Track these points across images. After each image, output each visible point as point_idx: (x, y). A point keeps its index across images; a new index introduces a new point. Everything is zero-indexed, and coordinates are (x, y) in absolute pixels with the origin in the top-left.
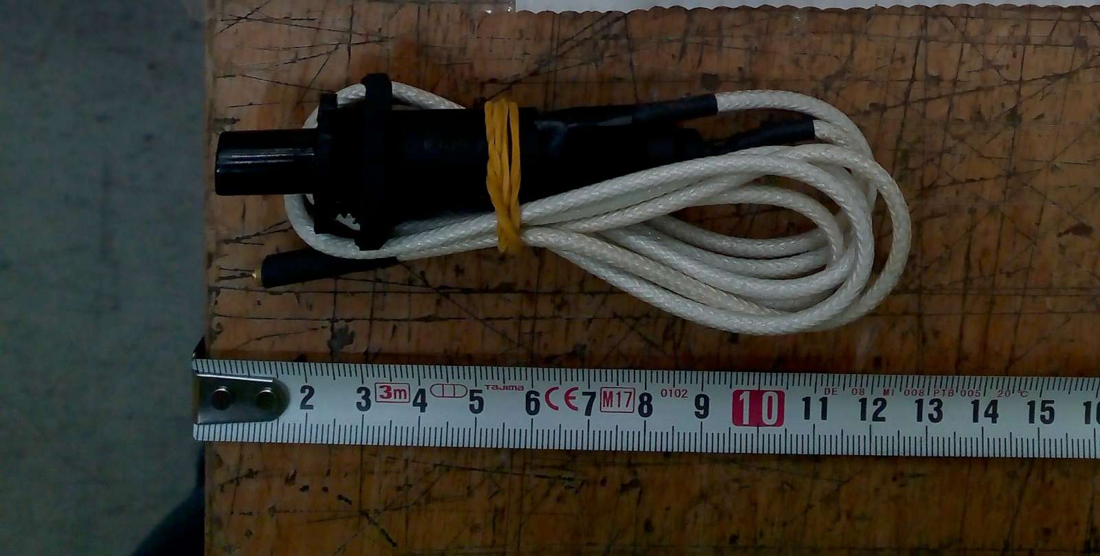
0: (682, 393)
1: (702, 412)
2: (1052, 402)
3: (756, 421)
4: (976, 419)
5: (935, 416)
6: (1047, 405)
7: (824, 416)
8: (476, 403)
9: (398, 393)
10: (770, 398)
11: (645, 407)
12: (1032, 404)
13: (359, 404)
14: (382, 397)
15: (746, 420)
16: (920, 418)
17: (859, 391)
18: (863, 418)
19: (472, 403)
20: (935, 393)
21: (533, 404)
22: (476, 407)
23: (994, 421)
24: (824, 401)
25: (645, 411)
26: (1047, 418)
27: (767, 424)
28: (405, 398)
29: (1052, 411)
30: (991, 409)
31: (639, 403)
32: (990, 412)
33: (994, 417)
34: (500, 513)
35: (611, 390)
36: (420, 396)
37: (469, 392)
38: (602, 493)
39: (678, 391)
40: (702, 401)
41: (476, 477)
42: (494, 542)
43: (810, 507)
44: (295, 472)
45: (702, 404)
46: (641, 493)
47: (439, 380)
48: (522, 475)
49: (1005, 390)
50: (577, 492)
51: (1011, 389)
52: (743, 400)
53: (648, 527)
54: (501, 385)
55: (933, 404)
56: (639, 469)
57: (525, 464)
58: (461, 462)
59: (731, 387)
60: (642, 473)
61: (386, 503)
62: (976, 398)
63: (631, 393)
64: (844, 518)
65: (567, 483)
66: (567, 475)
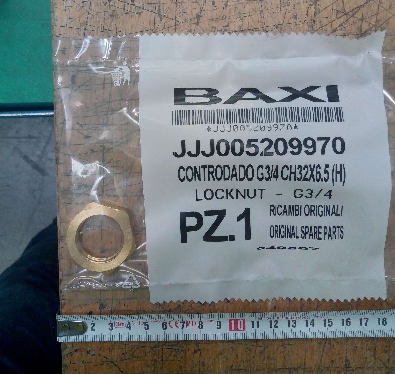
0: (212, 321)
1: (219, 327)
2: (331, 319)
3: (236, 329)
4: (307, 326)
5: (294, 325)
6: (330, 321)
7: (258, 327)
8: (147, 327)
9: (121, 324)
10: (241, 322)
11: (201, 326)
12: (325, 320)
13: (109, 328)
14: (116, 326)
15: (233, 329)
16: (289, 326)
17: (269, 318)
18: (271, 327)
19: (145, 327)
20: (294, 318)
21: (165, 326)
22: (147, 328)
23: (313, 326)
24: (258, 322)
25: (201, 327)
26: (330, 325)
27: (240, 330)
28: (124, 326)
29: (331, 322)
30: (312, 322)
31: (199, 324)
32: (312, 323)
33: (313, 325)
34: (156, 361)
35: (190, 321)
36: (129, 325)
37: (144, 323)
38: (188, 353)
39: (211, 321)
40: (219, 323)
41: (148, 349)
42: (154, 370)
43: (255, 356)
44: (90, 350)
45: (219, 324)
46: (201, 353)
47: (134, 320)
48: (162, 348)
49: (316, 316)
50: (180, 353)
51: (318, 316)
52: (232, 323)
53: (204, 364)
54: (154, 321)
55: (293, 322)
56: (200, 345)
57: (163, 345)
58: (142, 345)
59: (228, 318)
60: (201, 347)
61: (119, 359)
62: (307, 319)
63: (196, 322)
64: (266, 359)
65: (177, 350)
66: (176, 348)
